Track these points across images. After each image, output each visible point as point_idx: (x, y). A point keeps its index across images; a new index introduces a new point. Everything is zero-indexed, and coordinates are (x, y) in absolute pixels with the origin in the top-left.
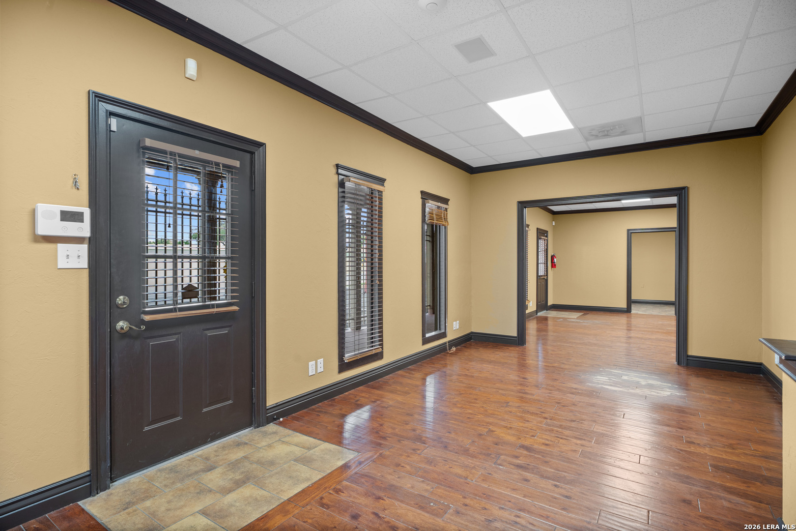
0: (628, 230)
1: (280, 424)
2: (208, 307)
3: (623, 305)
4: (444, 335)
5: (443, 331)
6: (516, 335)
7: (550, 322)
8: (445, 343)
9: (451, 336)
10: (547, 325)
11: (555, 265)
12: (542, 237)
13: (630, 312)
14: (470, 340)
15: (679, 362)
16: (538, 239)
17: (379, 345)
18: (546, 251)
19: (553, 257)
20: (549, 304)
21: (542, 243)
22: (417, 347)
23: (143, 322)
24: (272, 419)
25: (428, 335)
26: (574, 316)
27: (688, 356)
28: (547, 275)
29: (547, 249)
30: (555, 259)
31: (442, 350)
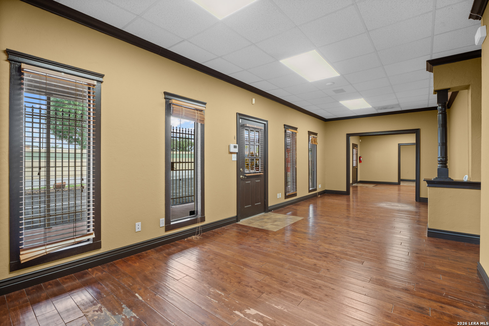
0: (399, 144)
1: (272, 212)
2: (256, 173)
3: (396, 181)
4: (316, 190)
5: (315, 188)
6: (346, 191)
7: (359, 188)
8: (317, 193)
9: (318, 191)
10: (357, 189)
11: (361, 161)
12: (355, 148)
13: (400, 184)
14: (326, 193)
15: (416, 200)
16: (353, 148)
17: (295, 190)
18: (357, 154)
19: (360, 157)
20: (359, 180)
21: (355, 150)
22: (307, 194)
23: (245, 176)
24: (270, 211)
25: (310, 189)
26: (371, 186)
27: (420, 198)
28: (357, 166)
29: (357, 153)
30: (361, 158)
31: (315, 196)
